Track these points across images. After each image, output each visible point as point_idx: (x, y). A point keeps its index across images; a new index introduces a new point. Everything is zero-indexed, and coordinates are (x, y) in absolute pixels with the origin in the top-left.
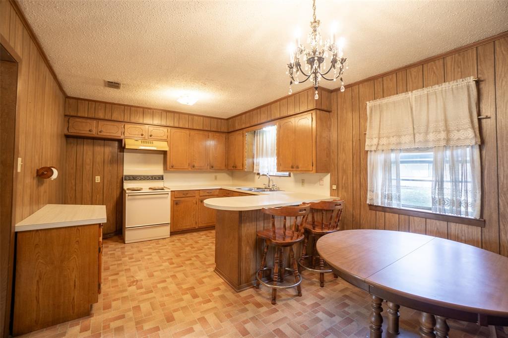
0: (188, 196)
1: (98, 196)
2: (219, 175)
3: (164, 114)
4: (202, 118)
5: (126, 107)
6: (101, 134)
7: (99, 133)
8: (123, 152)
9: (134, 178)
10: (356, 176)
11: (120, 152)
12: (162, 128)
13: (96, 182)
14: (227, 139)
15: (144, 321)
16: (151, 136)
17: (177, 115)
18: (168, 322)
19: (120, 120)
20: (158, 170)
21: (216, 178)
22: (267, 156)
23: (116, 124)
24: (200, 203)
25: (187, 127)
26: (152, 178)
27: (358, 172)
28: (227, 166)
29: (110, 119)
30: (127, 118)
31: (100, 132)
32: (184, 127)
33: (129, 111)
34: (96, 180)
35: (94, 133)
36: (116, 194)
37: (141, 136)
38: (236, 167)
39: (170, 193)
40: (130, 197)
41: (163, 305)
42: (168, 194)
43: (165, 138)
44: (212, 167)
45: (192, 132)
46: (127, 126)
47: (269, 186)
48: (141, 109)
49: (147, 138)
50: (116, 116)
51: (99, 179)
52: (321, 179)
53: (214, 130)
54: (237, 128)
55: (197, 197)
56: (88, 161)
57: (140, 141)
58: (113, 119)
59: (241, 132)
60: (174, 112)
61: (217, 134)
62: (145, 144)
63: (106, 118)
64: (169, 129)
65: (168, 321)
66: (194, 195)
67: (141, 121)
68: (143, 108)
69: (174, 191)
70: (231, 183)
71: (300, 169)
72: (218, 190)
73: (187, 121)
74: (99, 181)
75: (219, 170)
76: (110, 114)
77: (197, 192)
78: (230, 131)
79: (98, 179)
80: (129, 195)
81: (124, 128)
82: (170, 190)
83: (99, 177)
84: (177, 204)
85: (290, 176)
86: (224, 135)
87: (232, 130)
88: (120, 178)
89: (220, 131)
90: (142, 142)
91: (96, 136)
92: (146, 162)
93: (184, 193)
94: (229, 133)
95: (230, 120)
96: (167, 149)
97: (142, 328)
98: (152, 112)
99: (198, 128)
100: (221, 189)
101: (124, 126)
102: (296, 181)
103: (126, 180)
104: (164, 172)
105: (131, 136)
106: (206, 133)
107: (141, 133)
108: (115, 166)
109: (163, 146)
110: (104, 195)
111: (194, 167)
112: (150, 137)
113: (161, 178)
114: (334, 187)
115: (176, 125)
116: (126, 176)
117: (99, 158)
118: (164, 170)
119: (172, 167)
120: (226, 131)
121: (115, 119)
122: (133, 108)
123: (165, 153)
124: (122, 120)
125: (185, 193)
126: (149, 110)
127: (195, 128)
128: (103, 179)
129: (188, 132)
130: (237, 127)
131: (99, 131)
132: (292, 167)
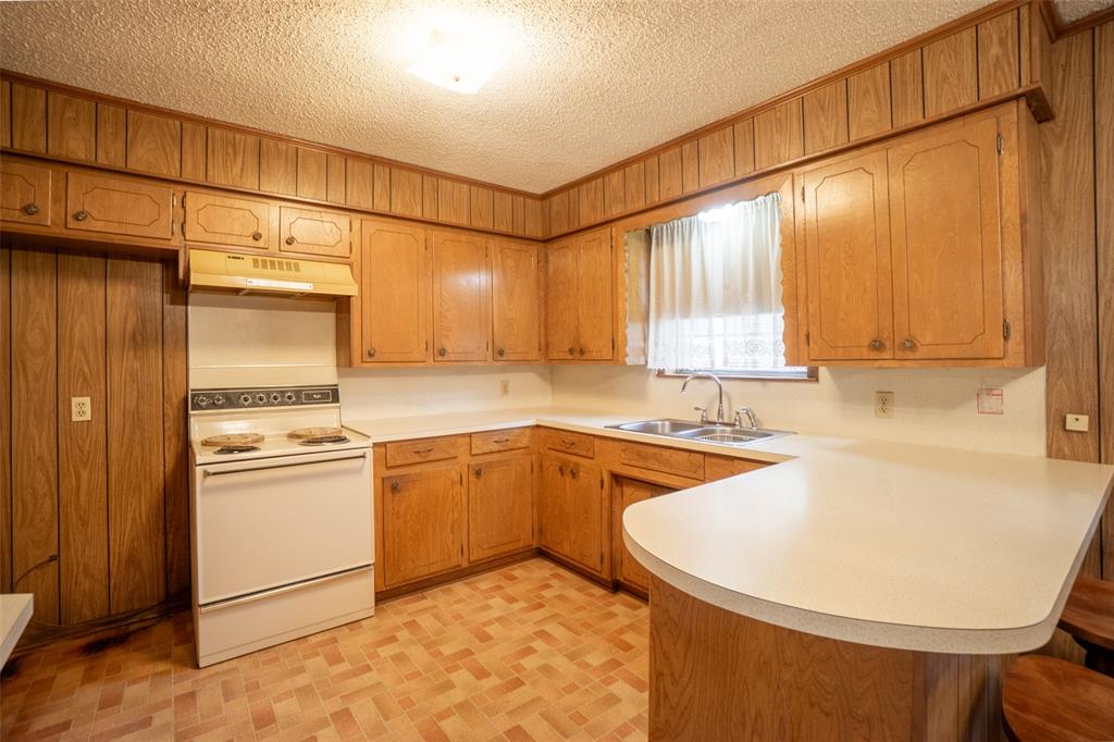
0: (432, 456)
1: (84, 474)
2: (519, 379)
3: (337, 164)
4: (465, 187)
5: (188, 126)
6: (82, 225)
7: (72, 224)
8: (186, 304)
9: (230, 400)
11: (173, 302)
12: (329, 216)
13: (75, 418)
14: (543, 261)
16: (290, 242)
17: (380, 170)
19: (165, 173)
20: (318, 367)
21: (505, 389)
22: (707, 309)
23: (147, 188)
24: (473, 478)
25: (417, 214)
26: (298, 397)
28: (545, 348)
29: (120, 165)
30: (194, 167)
31: (76, 217)
32: (407, 214)
33: (200, 143)
34: (75, 410)
35: (49, 221)
36: (160, 464)
37: (251, 242)
38: (582, 352)
39: (370, 453)
40: (211, 481)
42: (363, 457)
43: (343, 250)
44: (501, 353)
45: (437, 236)
46: (195, 200)
47: (720, 414)
48: (251, 140)
49: (274, 248)
50: (144, 156)
51: (88, 409)
52: (991, 389)
53: (503, 229)
54: (584, 223)
55: (465, 459)
56: (34, 338)
57: (249, 260)
58: (133, 166)
59: (604, 232)
60: (373, 160)
61: (514, 245)
62: (269, 271)
63: (102, 161)
64: (356, 218)
66: (452, 452)
67: (250, 185)
68: (260, 135)
69: (384, 444)
70: (547, 400)
72: (528, 431)
73: (418, 194)
74: (88, 417)
75: (523, 363)
76: (120, 146)
77: (460, 440)
78: (555, 233)
79: (82, 408)
80: (207, 474)
81: (184, 207)
82: (370, 442)
83: (87, 400)
84: (394, 489)
85: (813, 376)
86: (534, 249)
87: (565, 229)
88: (176, 401)
89: (521, 233)
90: (256, 261)
91: (59, 231)
92: (275, 340)
93: (420, 447)
94: (548, 241)
95: (556, 199)
96: (350, 289)
98: (291, 153)
99: (454, 221)
100: (538, 426)
101: (184, 196)
102: (848, 397)
103: (201, 408)
104: (340, 375)
105: (210, 237)
106: (480, 240)
107: (252, 230)
108: (154, 355)
109: (339, 281)
110: (114, 470)
111: (442, 352)
112: (285, 247)
113: (331, 395)
114: (1079, 423)
115: (382, 207)
116: (197, 394)
117: (83, 327)
118: (338, 366)
119: (370, 355)
120: (539, 234)
121: (141, 168)
122: (218, 132)
123: (340, 305)
124: (174, 174)
125: (423, 449)
126: (282, 146)
127: (443, 219)
128: (103, 407)
129: (420, 231)
130: (587, 217)
131: (71, 212)
132: (877, 345)
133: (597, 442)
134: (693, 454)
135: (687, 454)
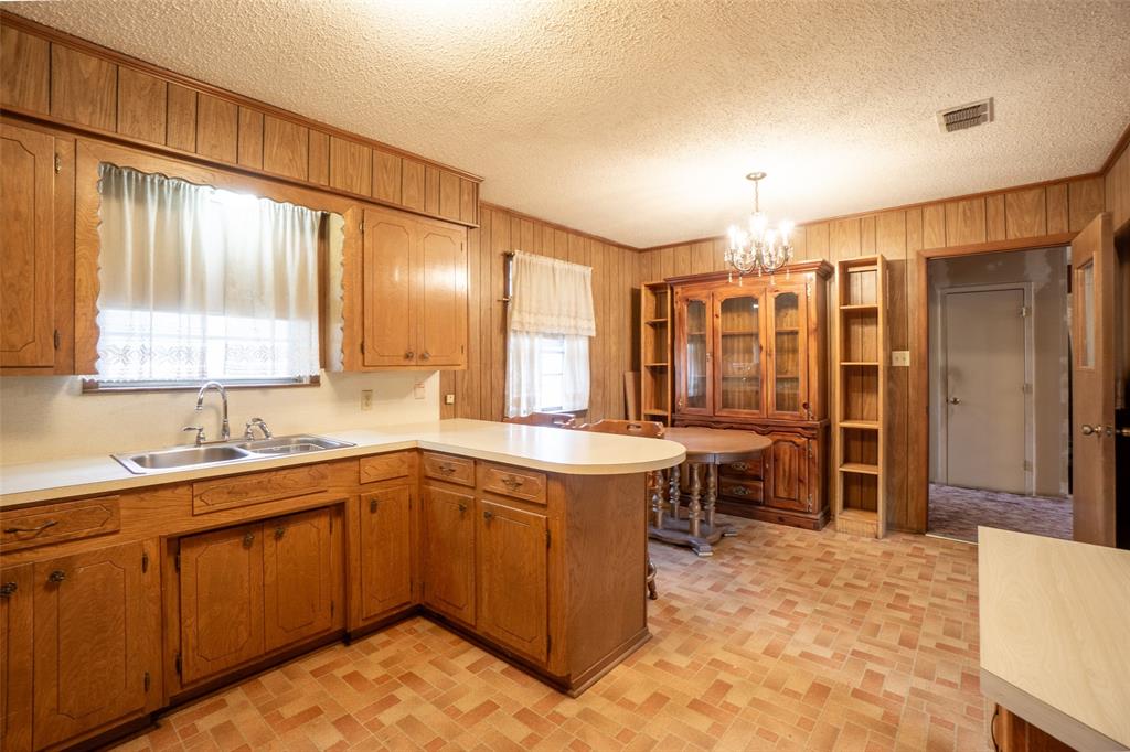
10: (485, 374)
15: (873, 723)
18: (830, 689)
27: (489, 366)
41: (805, 724)
47: (226, 431)
52: (419, 385)
65: (828, 690)
71: (431, 361)
85: (316, 382)
97: (886, 715)
114: (450, 399)
132: (407, 357)
133: (124, 501)
134: (314, 467)
135: (306, 469)
